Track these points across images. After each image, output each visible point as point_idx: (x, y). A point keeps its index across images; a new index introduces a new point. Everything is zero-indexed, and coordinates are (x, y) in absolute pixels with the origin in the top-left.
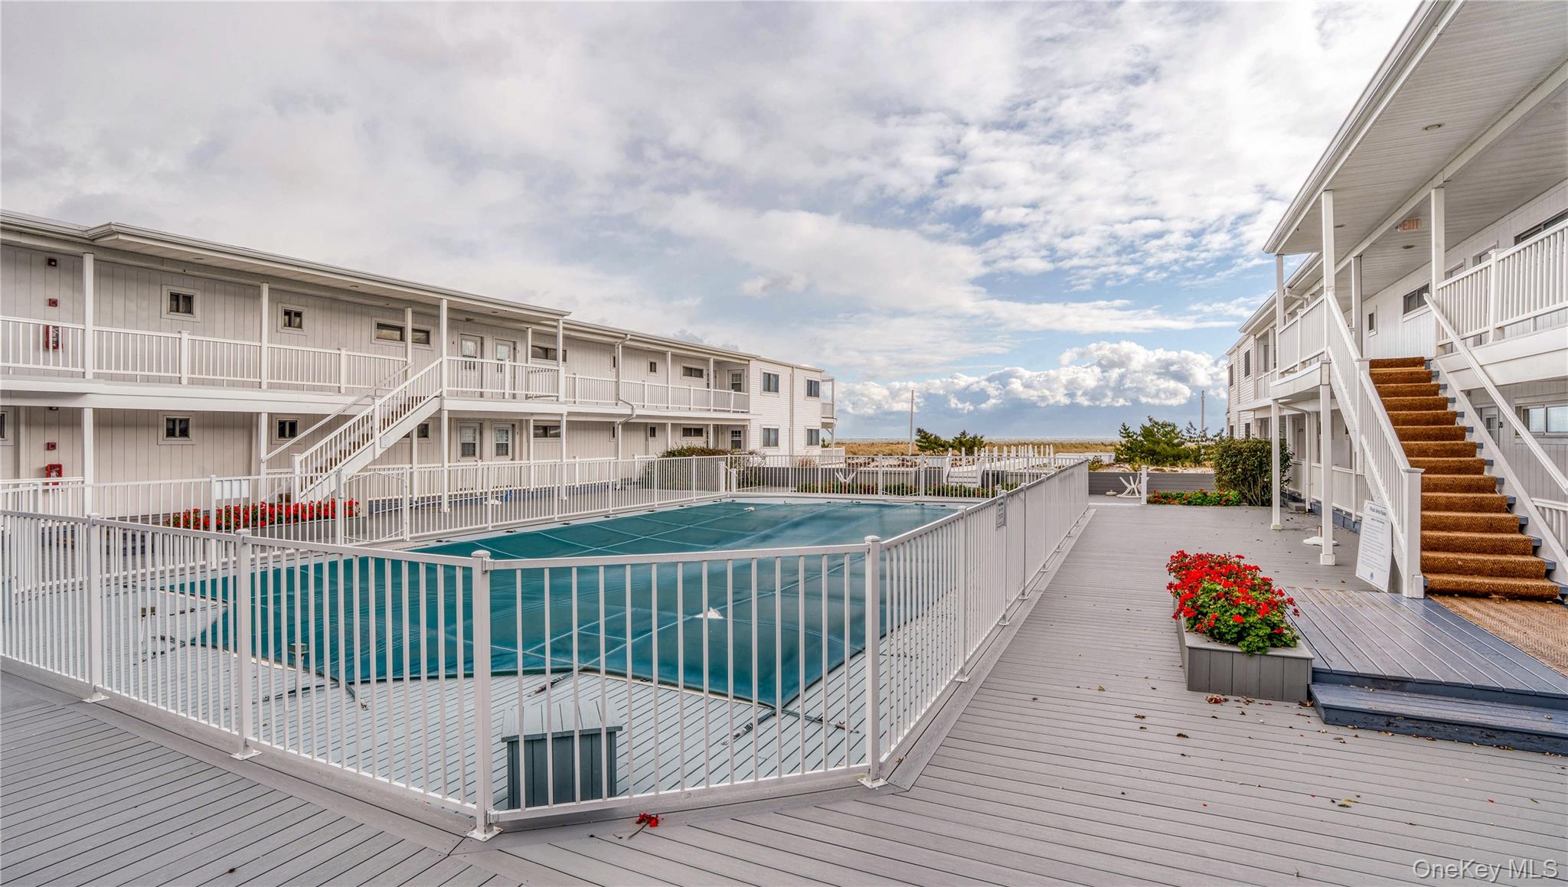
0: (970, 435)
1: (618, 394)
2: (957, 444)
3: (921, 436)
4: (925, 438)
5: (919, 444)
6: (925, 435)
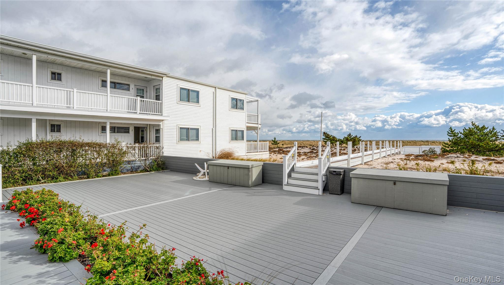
2: (345, 141)
3: (326, 136)
4: (327, 138)
5: (325, 141)
6: (328, 136)
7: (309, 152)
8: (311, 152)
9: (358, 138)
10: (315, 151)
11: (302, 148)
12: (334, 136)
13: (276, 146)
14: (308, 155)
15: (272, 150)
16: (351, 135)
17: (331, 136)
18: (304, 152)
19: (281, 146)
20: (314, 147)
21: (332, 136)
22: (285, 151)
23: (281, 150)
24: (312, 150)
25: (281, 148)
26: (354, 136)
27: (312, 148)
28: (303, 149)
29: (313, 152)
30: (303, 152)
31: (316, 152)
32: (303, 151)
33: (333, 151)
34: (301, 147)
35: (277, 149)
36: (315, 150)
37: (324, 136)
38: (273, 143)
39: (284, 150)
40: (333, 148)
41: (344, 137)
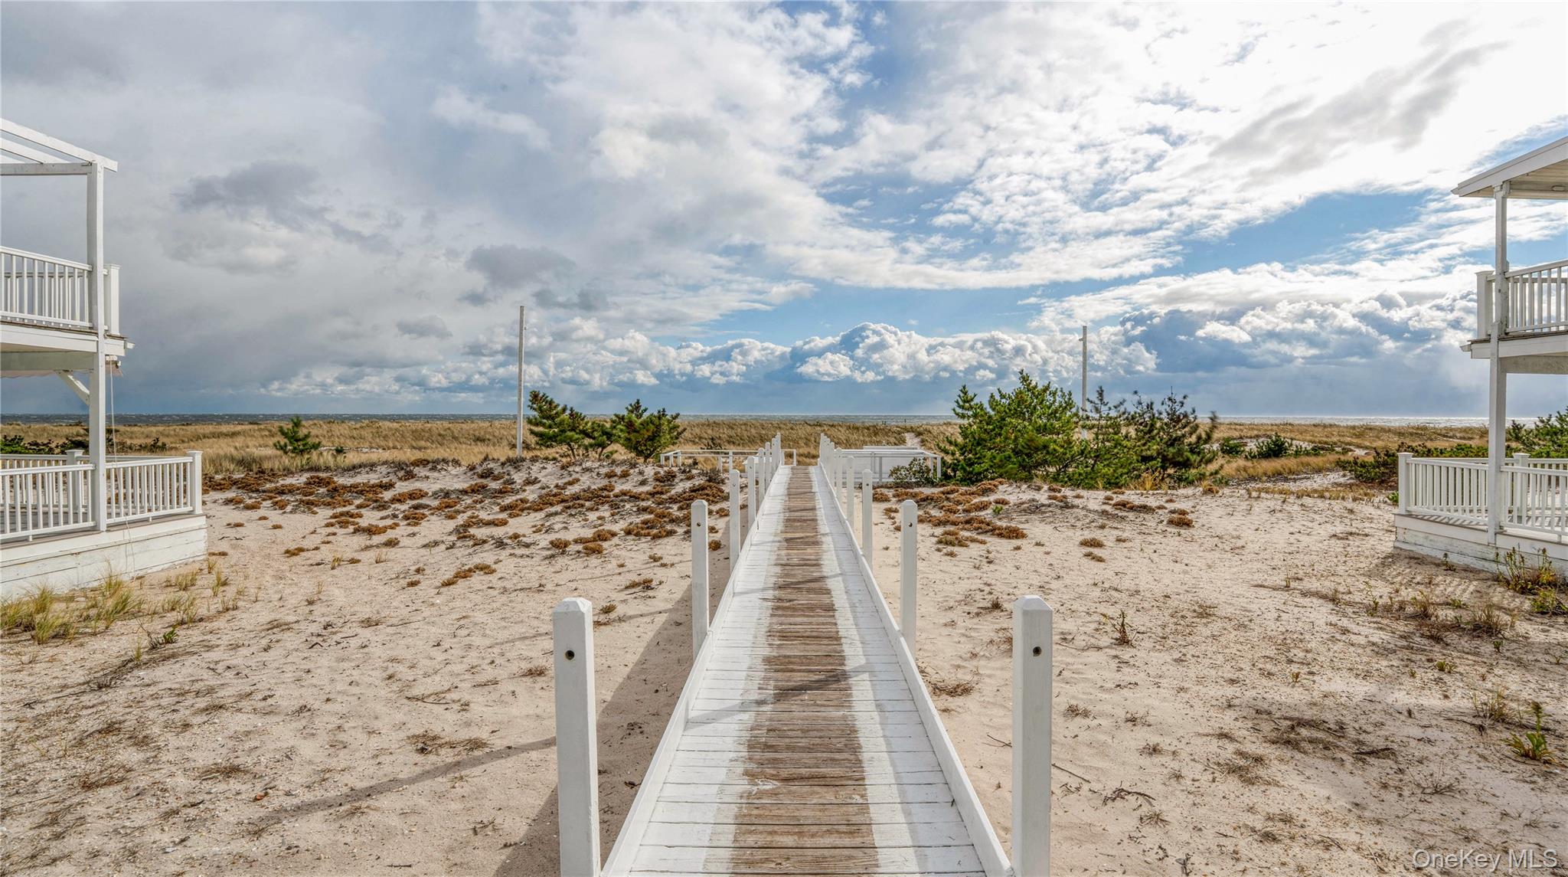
2: (621, 430)
3: (540, 409)
4: (547, 418)
5: (536, 429)
6: (551, 409)
7: (464, 492)
8: (474, 490)
9: (669, 422)
10: (495, 485)
11: (434, 469)
12: (576, 410)
13: (299, 461)
14: (458, 512)
15: (268, 486)
16: (642, 408)
17: (564, 410)
18: (441, 490)
19: (326, 457)
20: (492, 465)
21: (568, 412)
22: (344, 487)
23: (320, 482)
24: (482, 477)
25: (327, 469)
26: (656, 414)
27: (479, 470)
28: (436, 474)
29: (484, 487)
30: (435, 493)
31: (501, 492)
32: (436, 487)
33: (578, 480)
34: (430, 466)
35: (303, 478)
36: (496, 478)
37: (535, 409)
38: (283, 441)
39: (341, 480)
40: (578, 469)
41: (616, 416)
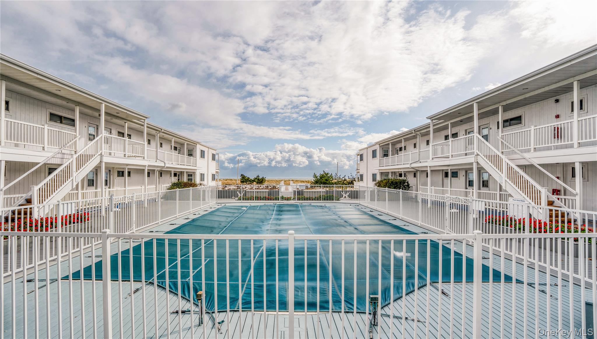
0: (261, 177)
1: (157, 157)
5: (241, 180)
